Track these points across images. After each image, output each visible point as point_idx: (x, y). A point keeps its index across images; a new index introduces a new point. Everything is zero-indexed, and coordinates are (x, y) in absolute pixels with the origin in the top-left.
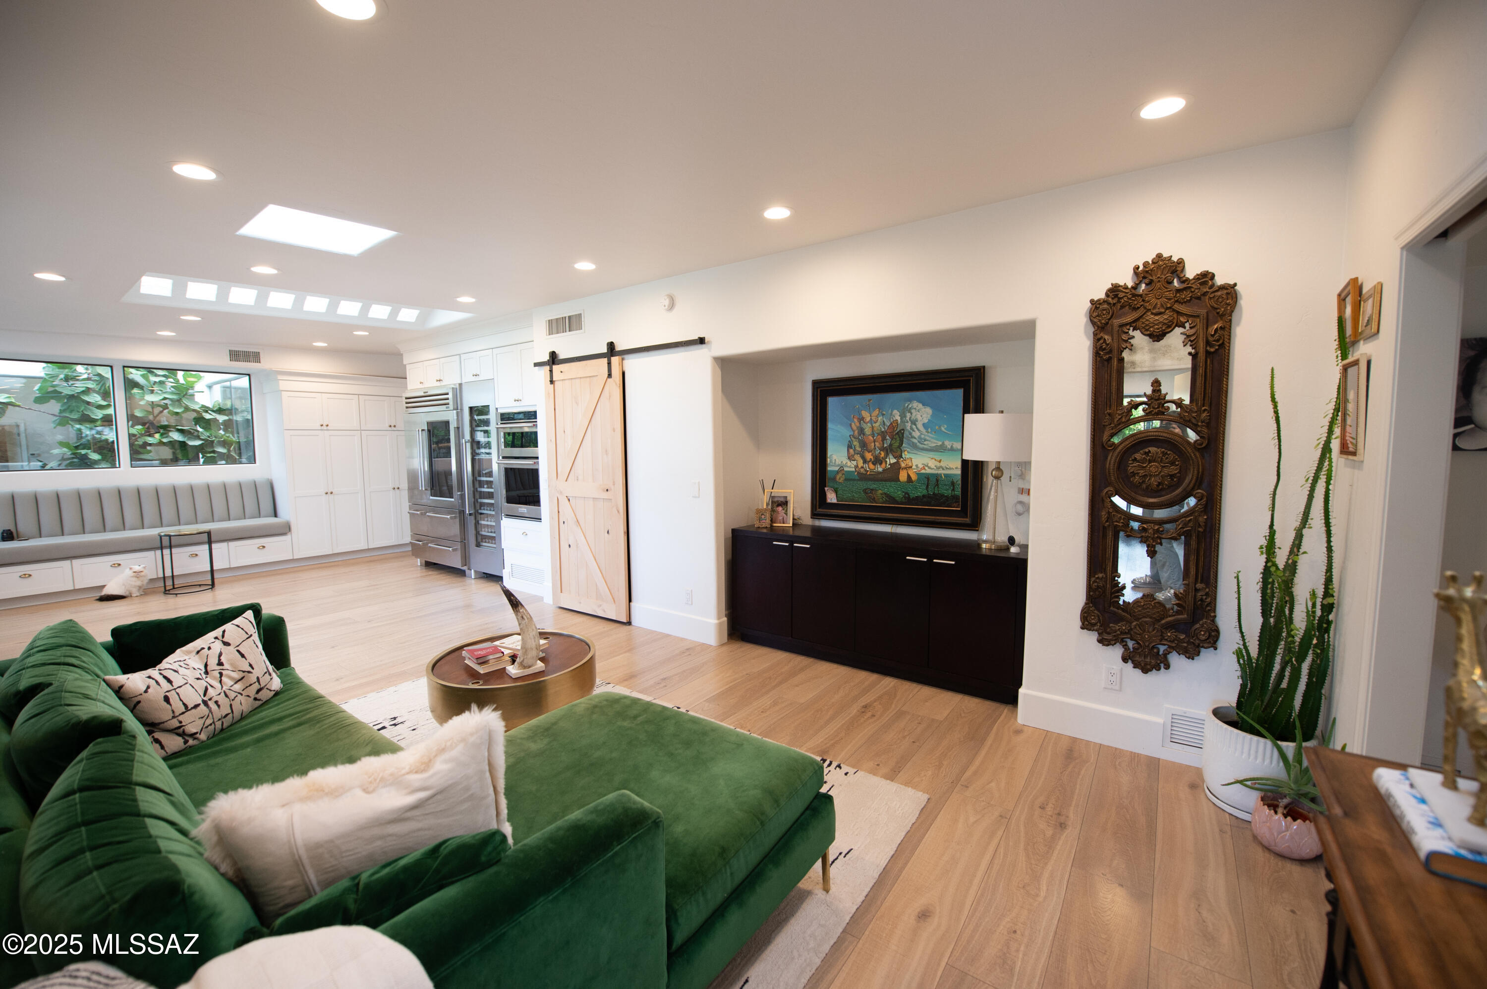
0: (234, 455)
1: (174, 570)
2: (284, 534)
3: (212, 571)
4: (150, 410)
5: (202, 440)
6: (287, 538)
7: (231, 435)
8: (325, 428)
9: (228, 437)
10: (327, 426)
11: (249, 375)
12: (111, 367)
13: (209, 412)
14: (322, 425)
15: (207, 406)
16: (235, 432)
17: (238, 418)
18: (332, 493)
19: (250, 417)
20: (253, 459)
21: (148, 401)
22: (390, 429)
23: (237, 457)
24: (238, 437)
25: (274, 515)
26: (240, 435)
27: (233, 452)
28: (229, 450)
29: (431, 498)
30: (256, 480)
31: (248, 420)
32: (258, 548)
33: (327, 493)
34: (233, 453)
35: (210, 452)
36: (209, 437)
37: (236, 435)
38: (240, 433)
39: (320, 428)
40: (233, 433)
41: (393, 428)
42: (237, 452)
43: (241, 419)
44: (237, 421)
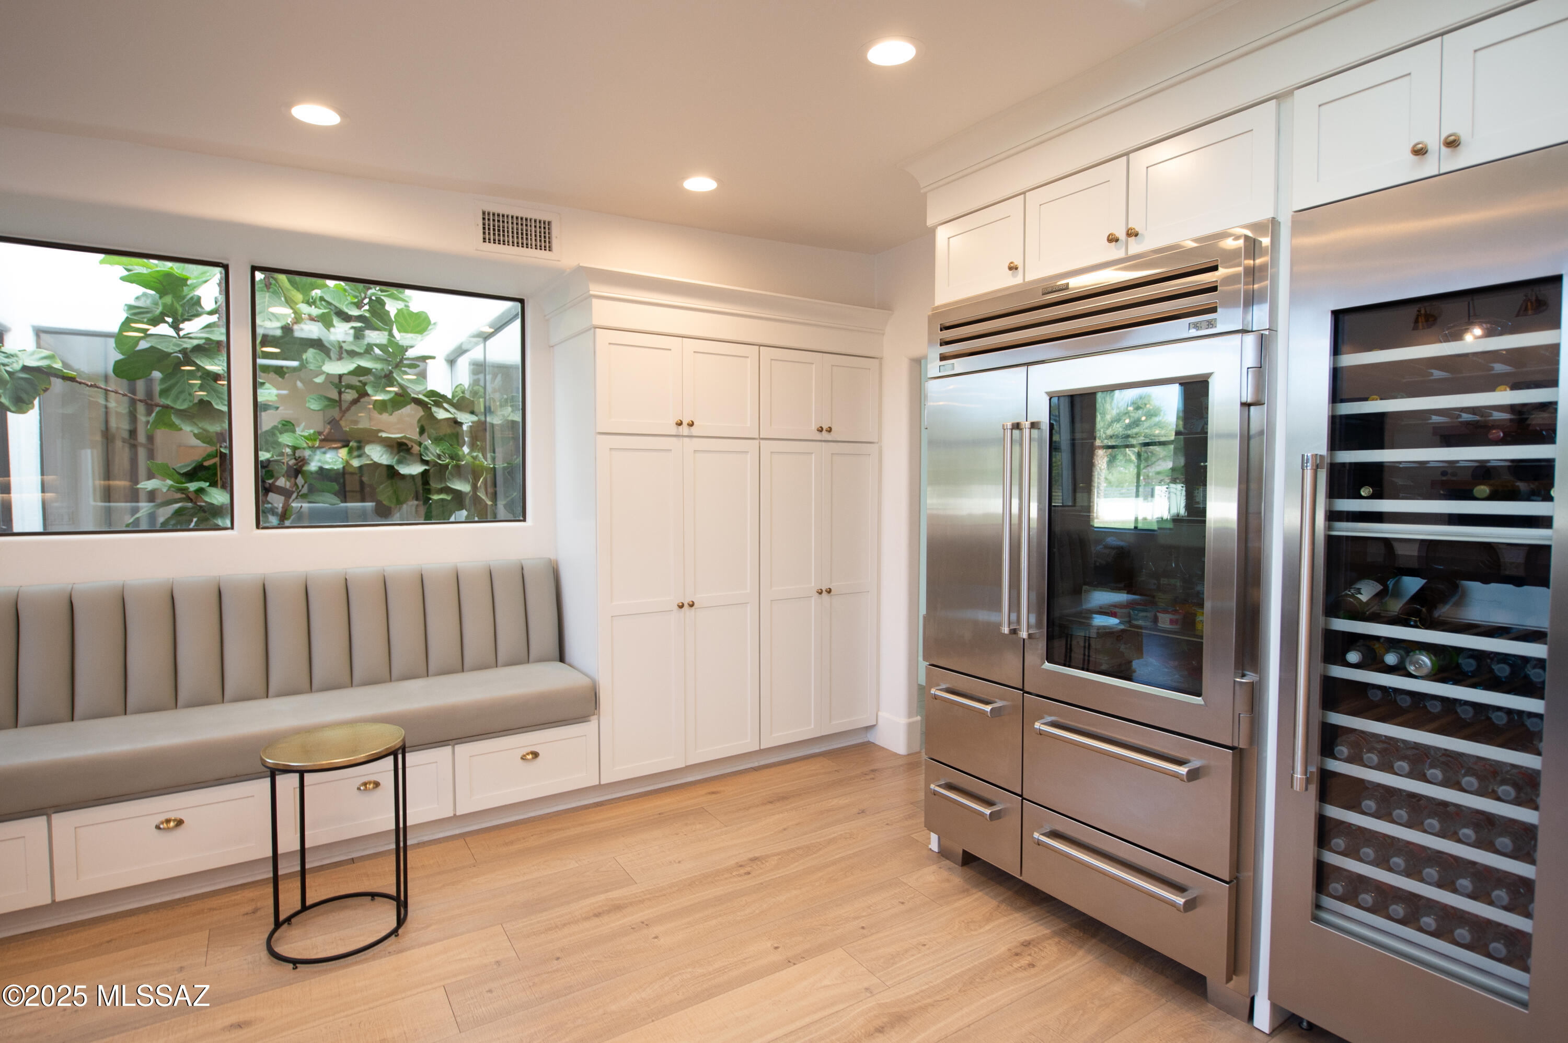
0: (484, 497)
1: (307, 833)
2: (581, 719)
3: (401, 831)
4: (335, 396)
5: (426, 462)
6: (587, 729)
7: (480, 455)
8: (684, 430)
9: (475, 458)
10: (691, 424)
11: (522, 301)
12: (226, 267)
13: (445, 405)
14: (680, 424)
15: (442, 393)
16: (488, 447)
17: (495, 420)
18: (692, 605)
19: (518, 418)
20: (520, 509)
21: (328, 375)
22: (818, 436)
23: (489, 503)
24: (494, 459)
25: (558, 658)
26: (497, 454)
27: (483, 490)
28: (475, 487)
29: (1047, 665)
30: (523, 562)
31: (514, 423)
32: (523, 758)
33: (681, 606)
34: (482, 494)
35: (441, 491)
36: (439, 457)
37: (489, 455)
38: (497, 450)
39: (674, 430)
40: (483, 451)
41: (825, 435)
42: (490, 490)
43: (500, 422)
44: (492, 425)
